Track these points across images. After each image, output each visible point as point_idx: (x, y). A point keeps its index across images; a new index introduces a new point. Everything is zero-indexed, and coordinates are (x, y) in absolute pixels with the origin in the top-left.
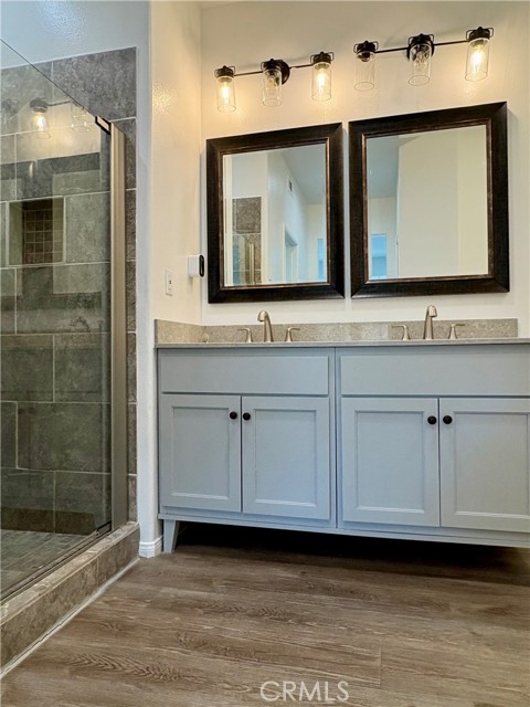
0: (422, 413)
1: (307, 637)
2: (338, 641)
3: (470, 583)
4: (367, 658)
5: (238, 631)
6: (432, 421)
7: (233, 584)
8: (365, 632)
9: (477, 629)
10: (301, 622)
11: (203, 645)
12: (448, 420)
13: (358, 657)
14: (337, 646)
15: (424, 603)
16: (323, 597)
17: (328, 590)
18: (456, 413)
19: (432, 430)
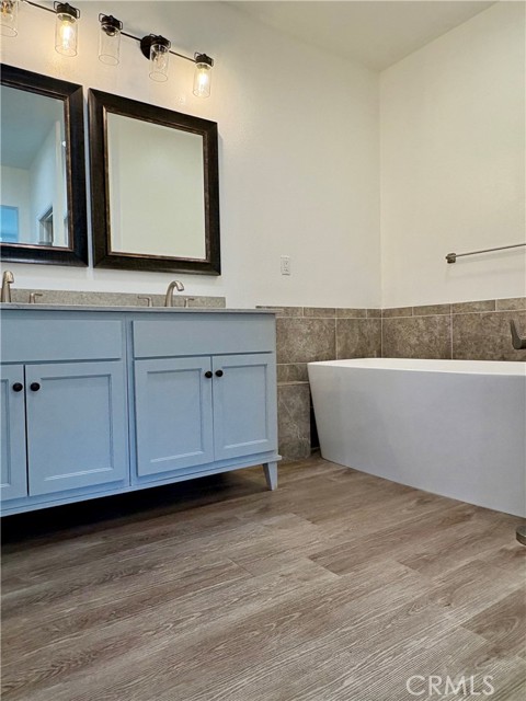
0: (200, 370)
1: (170, 575)
2: (195, 566)
3: (233, 501)
4: (225, 566)
5: (104, 598)
6: (209, 375)
7: (45, 571)
8: (205, 553)
9: (266, 522)
10: (150, 568)
11: (84, 623)
12: (219, 374)
13: (220, 568)
14: (198, 569)
15: (221, 521)
16: (145, 546)
17: (142, 541)
18: (224, 368)
19: (207, 383)
